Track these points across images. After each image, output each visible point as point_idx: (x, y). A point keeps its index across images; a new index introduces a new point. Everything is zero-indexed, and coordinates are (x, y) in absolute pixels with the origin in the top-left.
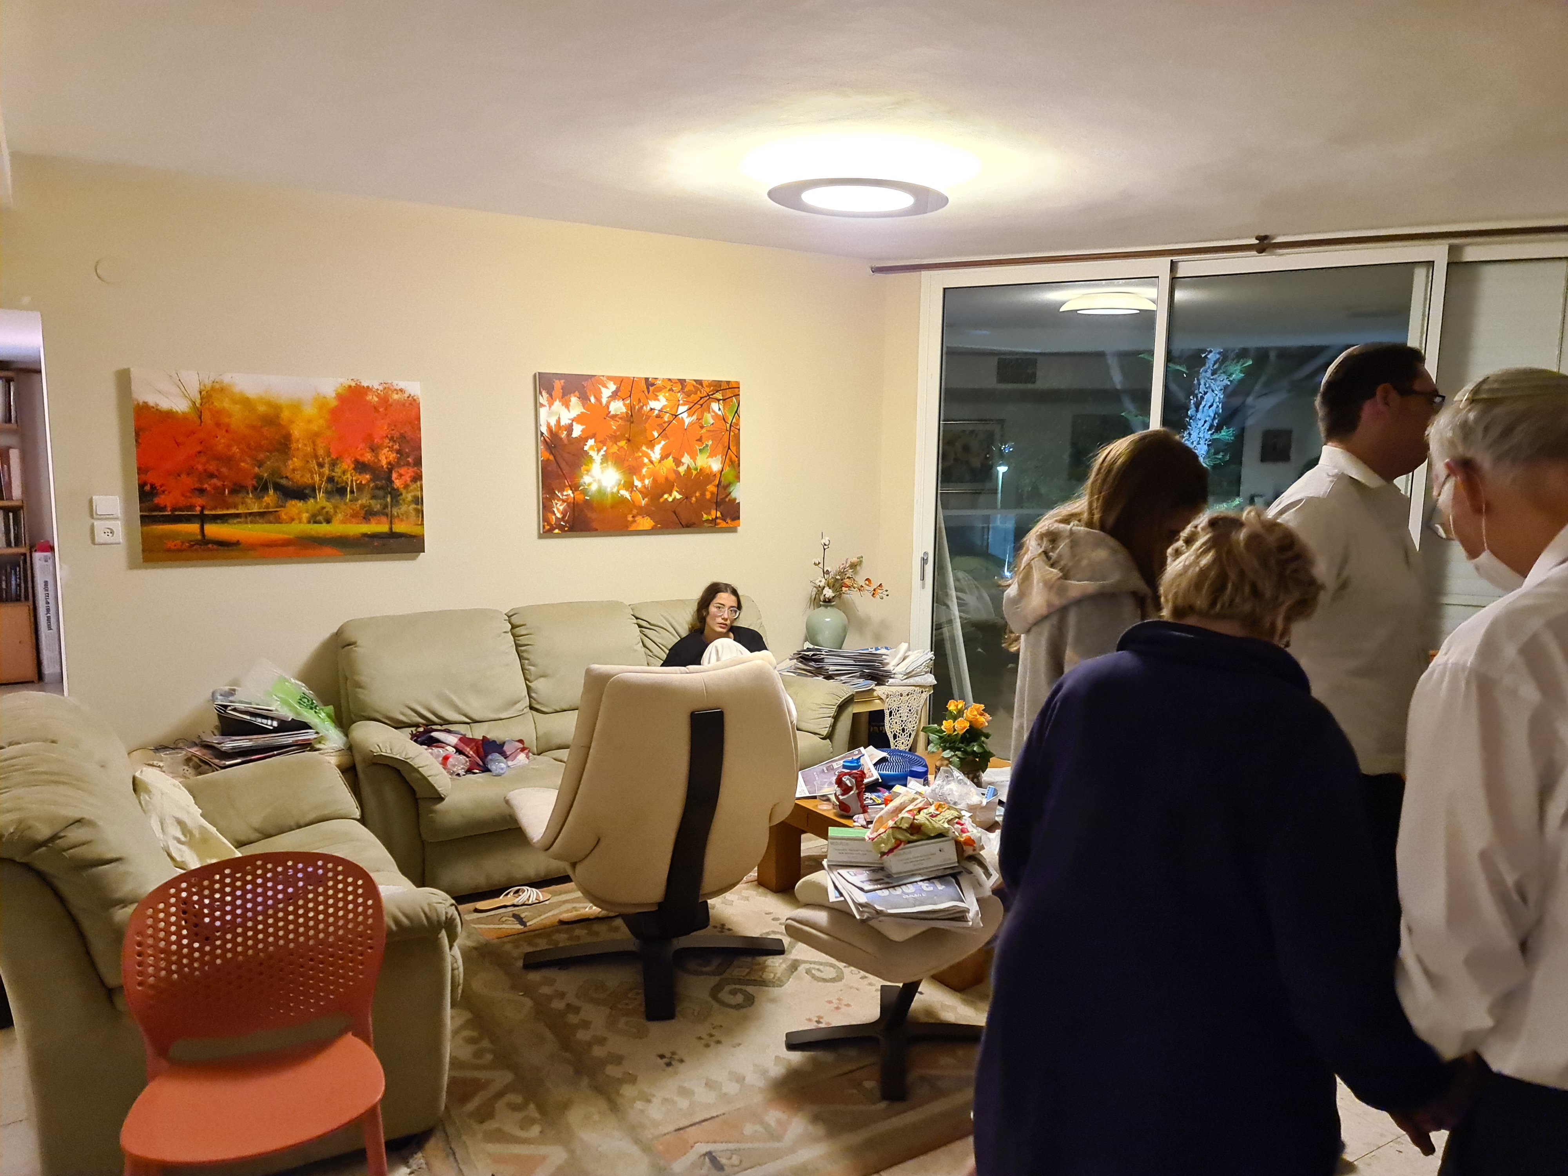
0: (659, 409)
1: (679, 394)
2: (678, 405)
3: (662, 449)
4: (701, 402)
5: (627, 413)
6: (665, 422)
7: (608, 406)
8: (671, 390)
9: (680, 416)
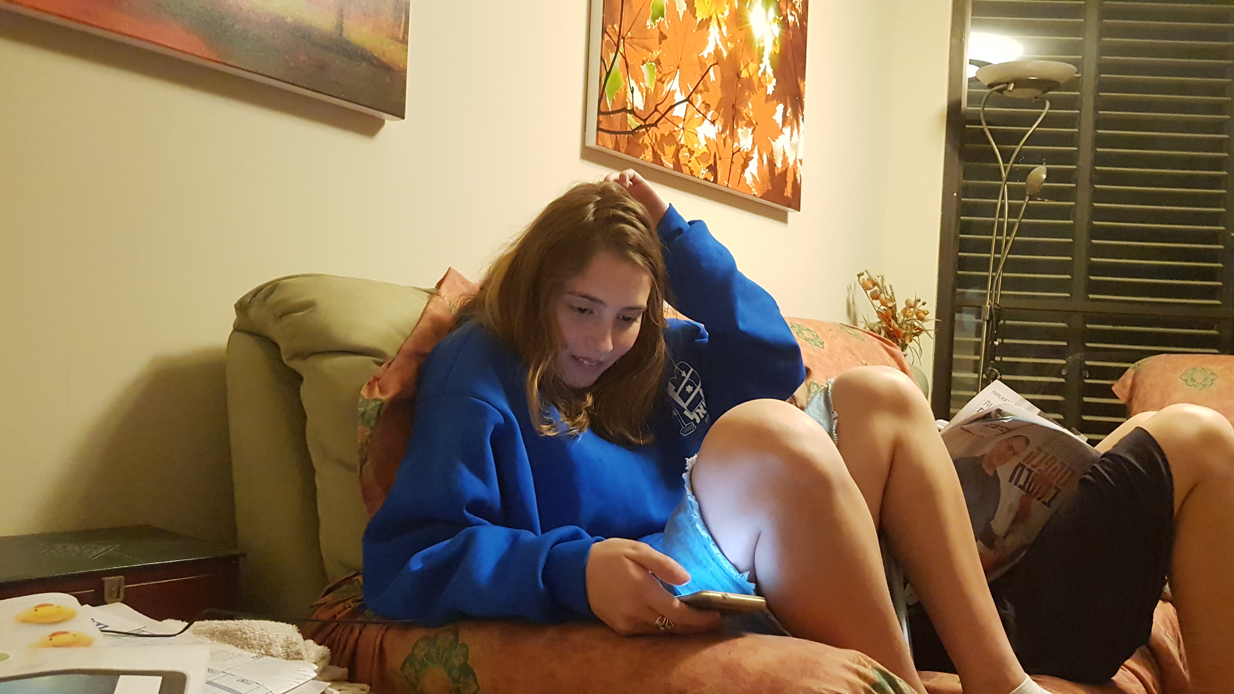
0: (707, 122)
1: (682, 142)
2: (684, 120)
3: (705, 43)
4: (657, 116)
5: (738, 128)
6: (701, 92)
7: (754, 144)
8: (691, 153)
9: (684, 98)
